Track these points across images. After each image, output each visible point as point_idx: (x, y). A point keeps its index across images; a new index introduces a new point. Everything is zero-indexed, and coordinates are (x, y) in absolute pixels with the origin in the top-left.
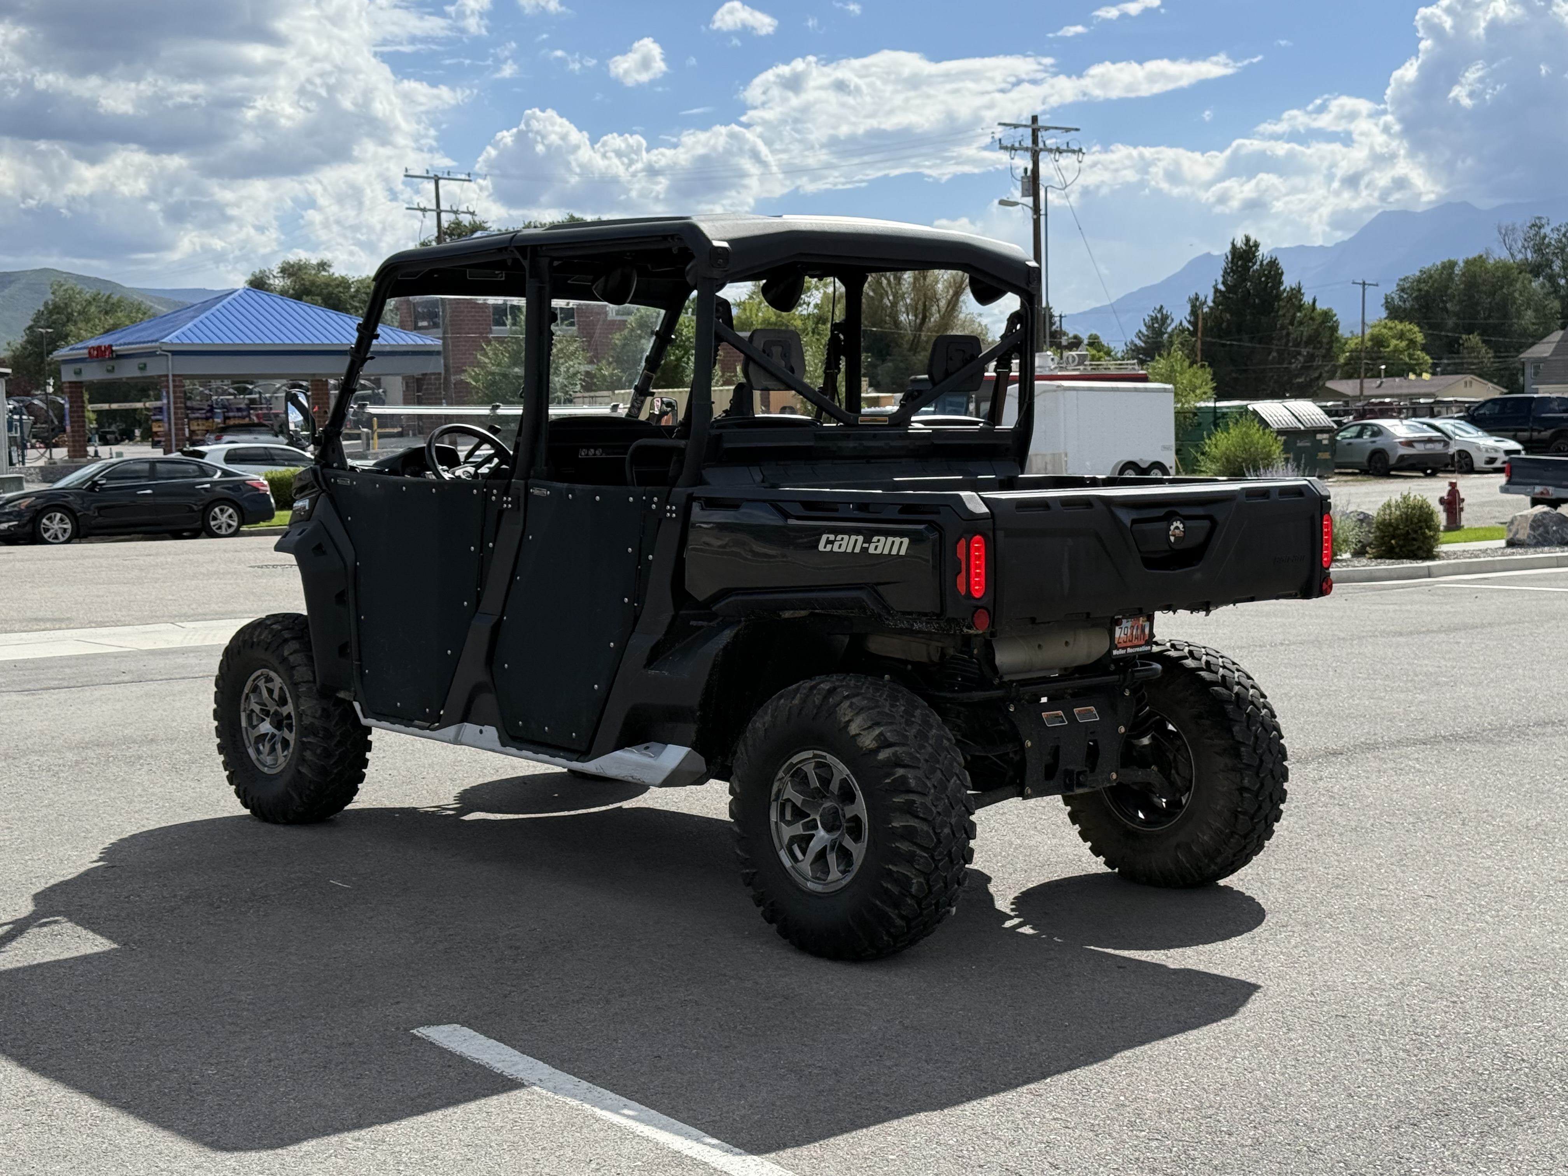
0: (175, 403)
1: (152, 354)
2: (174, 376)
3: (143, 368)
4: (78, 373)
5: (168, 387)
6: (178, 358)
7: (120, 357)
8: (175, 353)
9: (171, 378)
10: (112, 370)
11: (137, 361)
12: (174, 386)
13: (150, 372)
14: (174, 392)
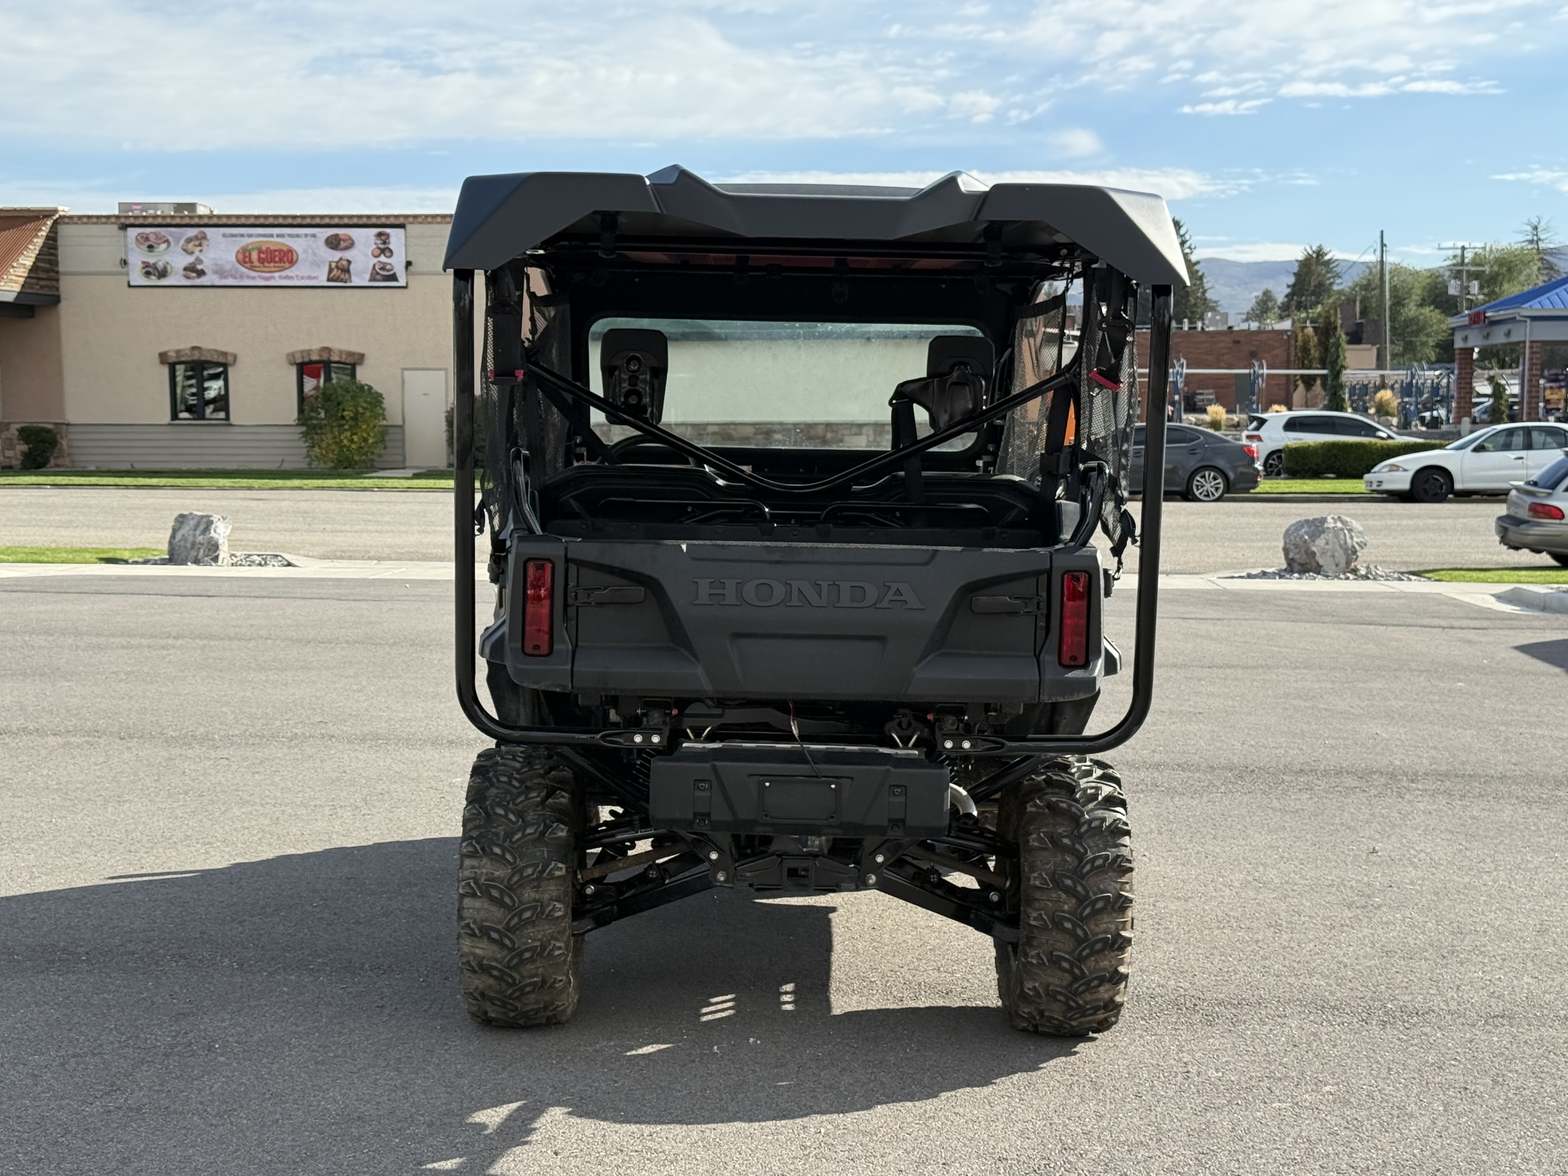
0: (1530, 370)
1: (1513, 320)
2: (1532, 342)
3: (1508, 334)
4: (1465, 339)
5: (1524, 353)
6: (1537, 324)
7: (1494, 323)
8: (1534, 319)
9: (1528, 344)
10: (1487, 336)
11: (1504, 328)
12: (1532, 353)
13: (1514, 338)
14: (1531, 359)
